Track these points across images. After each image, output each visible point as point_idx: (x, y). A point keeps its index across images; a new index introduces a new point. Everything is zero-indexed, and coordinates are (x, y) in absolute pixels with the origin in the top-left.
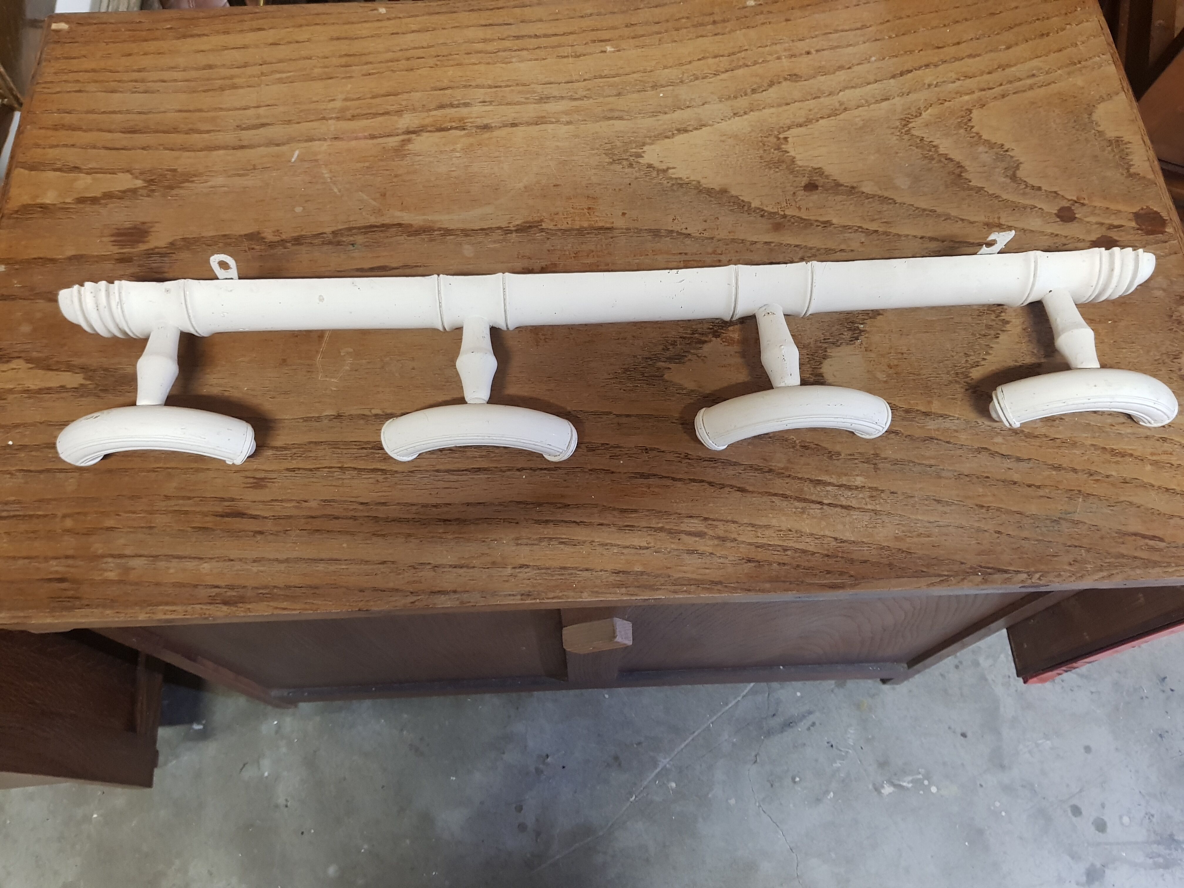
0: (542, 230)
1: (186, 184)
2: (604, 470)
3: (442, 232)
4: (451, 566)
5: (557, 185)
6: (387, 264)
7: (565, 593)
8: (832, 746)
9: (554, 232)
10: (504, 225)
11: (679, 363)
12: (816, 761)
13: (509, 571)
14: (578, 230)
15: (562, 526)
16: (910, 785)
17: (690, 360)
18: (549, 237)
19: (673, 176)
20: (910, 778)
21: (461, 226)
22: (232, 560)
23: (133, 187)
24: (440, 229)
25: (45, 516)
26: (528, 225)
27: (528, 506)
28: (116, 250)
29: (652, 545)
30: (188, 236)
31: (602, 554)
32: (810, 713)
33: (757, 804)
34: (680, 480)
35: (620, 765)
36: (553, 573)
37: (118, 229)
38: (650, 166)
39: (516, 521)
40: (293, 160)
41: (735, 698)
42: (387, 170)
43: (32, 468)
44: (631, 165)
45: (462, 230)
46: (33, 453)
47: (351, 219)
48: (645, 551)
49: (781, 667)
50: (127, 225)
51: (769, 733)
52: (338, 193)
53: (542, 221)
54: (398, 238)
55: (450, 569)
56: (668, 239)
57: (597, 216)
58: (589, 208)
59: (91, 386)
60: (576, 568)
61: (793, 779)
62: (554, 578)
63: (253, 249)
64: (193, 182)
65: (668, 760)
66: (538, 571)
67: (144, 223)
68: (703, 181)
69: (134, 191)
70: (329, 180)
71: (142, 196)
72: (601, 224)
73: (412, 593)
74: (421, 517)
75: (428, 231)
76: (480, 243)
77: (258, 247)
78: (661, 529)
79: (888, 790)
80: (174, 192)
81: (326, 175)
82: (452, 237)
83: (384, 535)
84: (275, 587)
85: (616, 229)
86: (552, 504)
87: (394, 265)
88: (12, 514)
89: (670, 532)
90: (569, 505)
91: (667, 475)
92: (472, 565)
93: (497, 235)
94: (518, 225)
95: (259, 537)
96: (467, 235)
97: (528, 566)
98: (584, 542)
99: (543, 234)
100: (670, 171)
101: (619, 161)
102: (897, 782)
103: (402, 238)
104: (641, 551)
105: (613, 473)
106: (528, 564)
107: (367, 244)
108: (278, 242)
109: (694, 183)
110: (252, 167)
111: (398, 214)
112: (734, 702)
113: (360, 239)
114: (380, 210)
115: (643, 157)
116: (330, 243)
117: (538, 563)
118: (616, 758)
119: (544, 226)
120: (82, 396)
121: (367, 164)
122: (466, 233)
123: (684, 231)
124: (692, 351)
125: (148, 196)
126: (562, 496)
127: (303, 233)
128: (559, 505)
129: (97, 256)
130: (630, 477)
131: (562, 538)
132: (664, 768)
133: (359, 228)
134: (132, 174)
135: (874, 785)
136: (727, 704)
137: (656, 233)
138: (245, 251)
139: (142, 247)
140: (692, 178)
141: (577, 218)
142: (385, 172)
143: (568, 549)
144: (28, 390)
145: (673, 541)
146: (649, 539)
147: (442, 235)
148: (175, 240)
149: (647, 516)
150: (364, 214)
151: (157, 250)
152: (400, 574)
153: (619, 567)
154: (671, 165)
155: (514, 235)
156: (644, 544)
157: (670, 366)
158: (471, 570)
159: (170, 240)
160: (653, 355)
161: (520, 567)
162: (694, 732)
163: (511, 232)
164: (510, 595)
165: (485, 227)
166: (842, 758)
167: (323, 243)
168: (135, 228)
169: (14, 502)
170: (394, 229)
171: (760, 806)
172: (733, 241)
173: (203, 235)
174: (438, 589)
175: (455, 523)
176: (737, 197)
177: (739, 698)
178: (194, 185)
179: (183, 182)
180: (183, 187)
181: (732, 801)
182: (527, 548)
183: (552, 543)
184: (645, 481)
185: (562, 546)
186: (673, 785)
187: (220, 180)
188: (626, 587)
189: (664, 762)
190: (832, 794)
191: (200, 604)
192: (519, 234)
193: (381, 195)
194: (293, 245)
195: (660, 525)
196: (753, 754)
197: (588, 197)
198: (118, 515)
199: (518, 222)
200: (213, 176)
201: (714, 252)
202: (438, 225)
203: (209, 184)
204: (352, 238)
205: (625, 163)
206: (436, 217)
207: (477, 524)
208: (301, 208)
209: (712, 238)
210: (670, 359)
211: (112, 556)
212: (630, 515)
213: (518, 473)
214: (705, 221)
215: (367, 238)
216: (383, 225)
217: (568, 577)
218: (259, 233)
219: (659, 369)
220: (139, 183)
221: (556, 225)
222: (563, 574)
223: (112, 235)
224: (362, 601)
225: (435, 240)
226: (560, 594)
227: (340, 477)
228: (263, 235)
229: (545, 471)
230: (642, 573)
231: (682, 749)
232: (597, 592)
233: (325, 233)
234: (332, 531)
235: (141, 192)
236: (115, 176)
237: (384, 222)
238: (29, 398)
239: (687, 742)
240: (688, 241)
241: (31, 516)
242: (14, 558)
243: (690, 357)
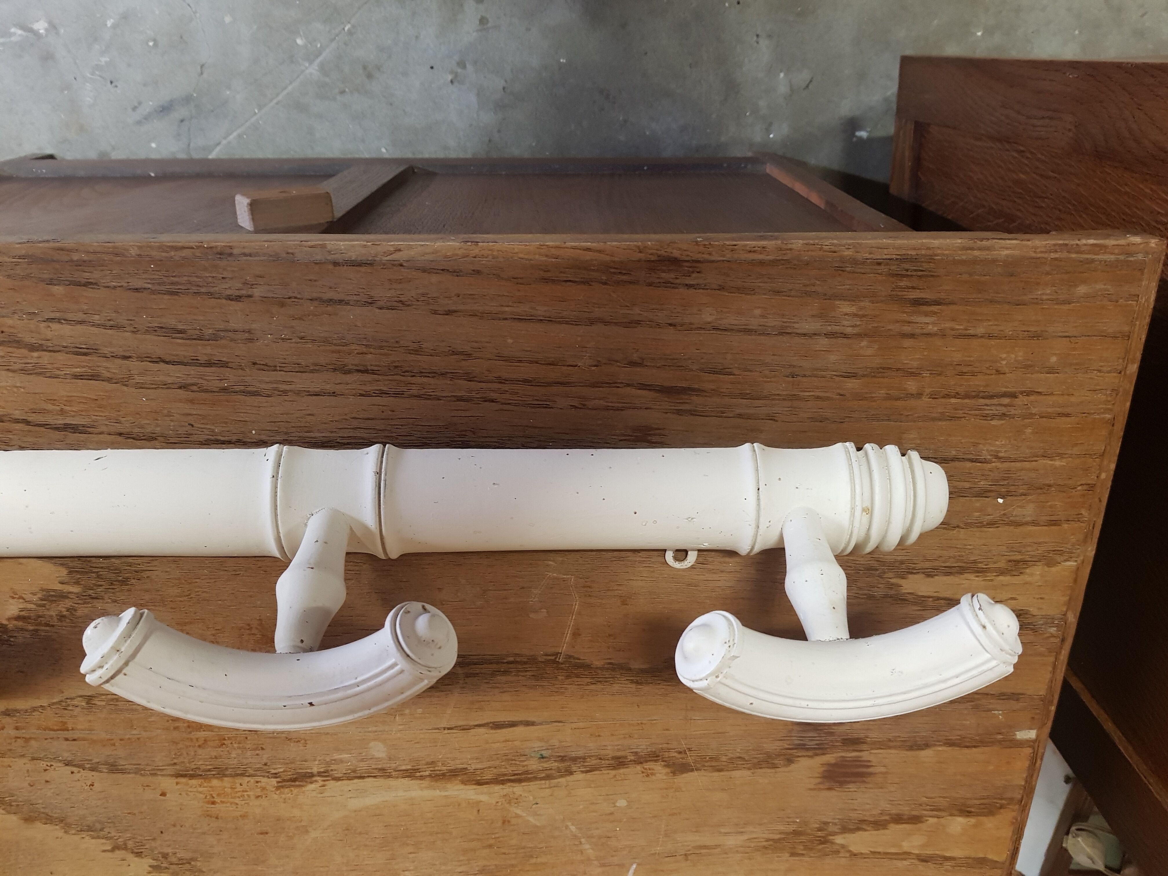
0: (276, 775)
1: (777, 837)
2: (133, 438)
3: (418, 774)
5: (262, 833)
6: (492, 731)
8: (111, 82)
9: (258, 773)
10: (332, 784)
11: (48, 591)
12: (129, 65)
13: (257, 292)
14: (225, 776)
15: (185, 357)
16: (13, 30)
18: (265, 767)
19: (104, 841)
20: (13, 39)
21: (391, 782)
23: (846, 835)
24: (422, 778)
25: (947, 396)
26: (297, 783)
27: (242, 388)
28: (865, 756)
30: (769, 771)
31: (116, 312)
32: (139, 123)
33: (198, 15)
35: (365, 68)
36: (188, 286)
37: (864, 782)
38: (138, 855)
39: (256, 366)
40: (634, 866)
41: (229, 143)
42: (505, 854)
43: (969, 464)
44: (165, 856)
45: (389, 777)
46: (967, 485)
47: (547, 790)
49: (153, 175)
50: (852, 787)
51: (187, 100)
52: (569, 824)
53: (278, 788)
54: (479, 766)
55: (348, 298)
56: (96, 760)
57: (200, 793)
58: (213, 803)
59: (891, 575)
60: (153, 292)
61: (156, 45)
62: (185, 278)
63: (680, 753)
64: (767, 840)
65: (307, 71)
66: (212, 290)
67: (830, 789)
68: (61, 833)
69: (845, 830)
70: (583, 840)
71: (835, 824)
72: (194, 782)
74: (403, 378)
75: (437, 775)
76: (362, 760)
77: (674, 754)
78: (32, 348)
79: (41, 26)
80: (792, 828)
81: (587, 846)
82: (404, 768)
83: (454, 353)
84: (605, 284)
85: (172, 776)
86: (206, 391)
87: (482, 730)
88: (995, 401)
89: (18, 343)
90: (180, 388)
91: (35, 428)
92: (315, 303)
93: (340, 770)
94: (311, 783)
95: (635, 357)
96: (383, 770)
97: (229, 298)
98: (148, 332)
99: (273, 771)
100: (109, 848)
101: (182, 862)
102: (30, 35)
103: (474, 767)
104: (58, 315)
105: (120, 434)
106: (229, 302)
107: (522, 758)
108: (647, 761)
109: (73, 832)
110: (689, 857)
111: (484, 798)
112: (231, 137)
113: (533, 765)
114: (509, 803)
115: (150, 867)
116: (574, 759)
117: (213, 302)
118: (370, 76)
119: (274, 781)
120: (904, 564)
121: (533, 861)
122: (384, 773)
123: (75, 769)
124: (33, 606)
125: (826, 823)
126: (192, 401)
127: (613, 772)
128: (195, 388)
129: (890, 748)
130: (93, 427)
131: (183, 339)
132: (311, 62)
133: (536, 778)
134: (850, 851)
135: (57, 33)
136: (240, 136)
137: (114, 768)
138: (690, 750)
139: (830, 758)
140: (77, 838)
141: (228, 790)
142: (507, 852)
143: (171, 321)
144: (978, 572)
145: (12, 330)
146: (49, 334)
147: (418, 770)
148: (785, 766)
149: (58, 369)
150: (531, 798)
151: (810, 753)
152: (424, 295)
153: (90, 293)
154: (109, 855)
155: (315, 770)
156: (55, 326)
157: (59, 587)
158: (315, 295)
159: (793, 766)
160: (88, 603)
161: (240, 297)
162: (277, 103)
163: (319, 774)
164: (250, 255)
165: (356, 781)
166: (98, 67)
167: (584, 758)
168: (842, 784)
169: (993, 417)
170: (488, 776)
171: (195, 13)
173: (749, 773)
174: (362, 269)
175: (351, 367)
177: (224, 142)
178: (765, 836)
179: (780, 839)
180: (780, 833)
181: (228, 19)
182: (233, 325)
183: (197, 332)
184: (69, 421)
185: (180, 327)
186: (299, 41)
187: (732, 841)
188: (72, 261)
189: (313, 70)
190: (109, 23)
191: (713, 262)
192: (309, 771)
193: (509, 822)
194: (626, 757)
195: (35, 354)
196: (205, 75)
197: (217, 818)
198: (841, 395)
199: (312, 786)
200: (742, 847)
201: (27, 740)
202: (426, 783)
203: (745, 837)
204: (545, 765)
205: (174, 860)
206: (428, 793)
207: (316, 365)
208: (618, 804)
209: (33, 759)
210: (63, 596)
211: (846, 336)
212: (83, 370)
213: (264, 437)
214: (47, 782)
215: (524, 766)
216: (503, 782)
217: (164, 279)
218: (674, 773)
219: (77, 583)
220: (839, 840)
221: (257, 782)
222: (172, 283)
223: (871, 774)
224: (475, 257)
225: (427, 764)
226: (172, 253)
228: (668, 770)
229: (222, 439)
230: (50, 282)
231: (291, 83)
232: (116, 255)
233: (582, 772)
234: (531, 362)
235: (836, 829)
236: (872, 850)
237: (501, 786)
238: (975, 562)
239: (285, 92)
240: (67, 756)
241: (967, 396)
242: (990, 337)
243: (35, 598)
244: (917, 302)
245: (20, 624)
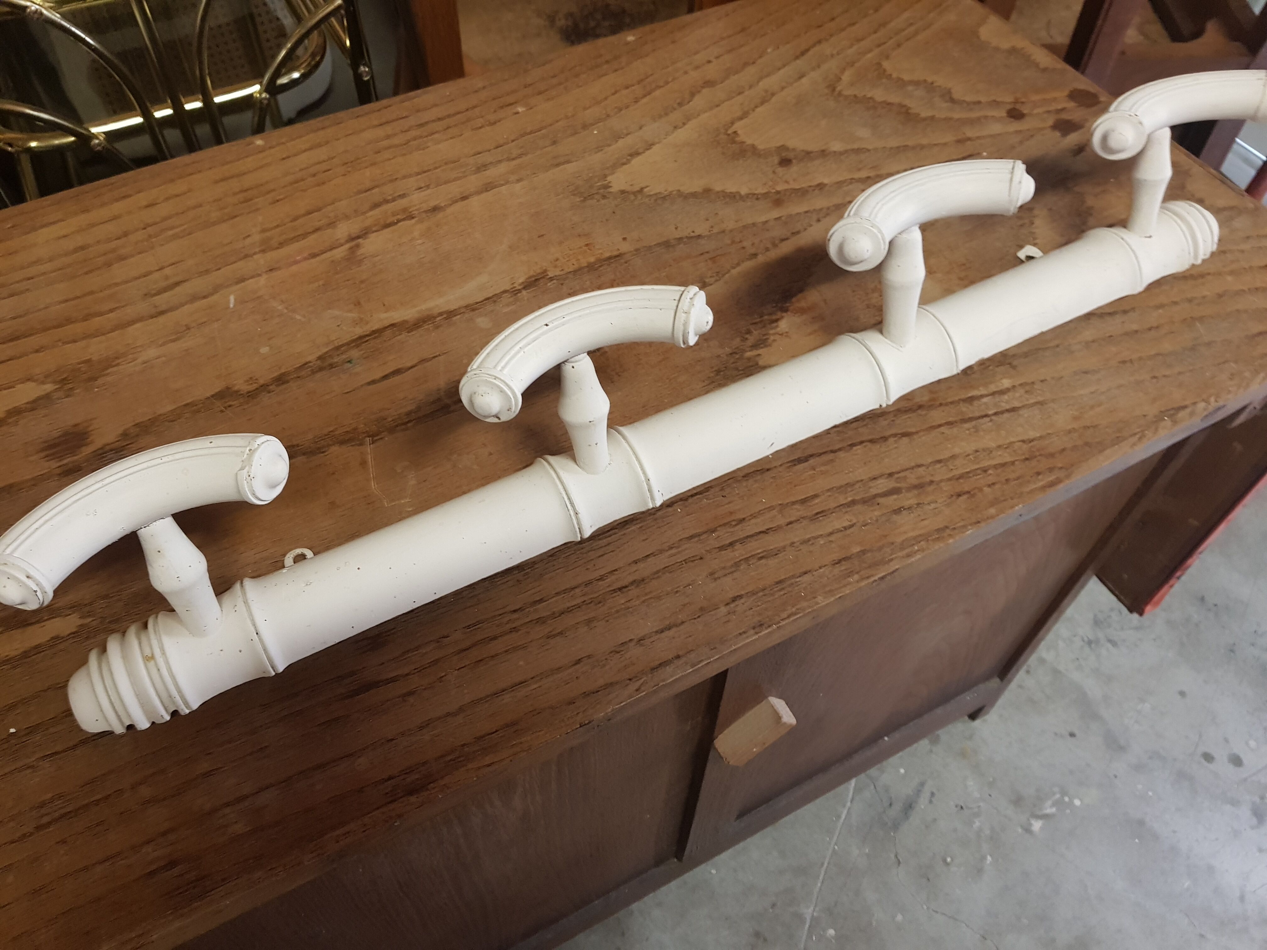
0: (551, 279)
1: (109, 371)
2: (758, 471)
3: (445, 316)
4: (657, 632)
5: (542, 235)
6: (400, 367)
7: (798, 607)
8: (962, 808)
9: (564, 276)
10: (508, 287)
11: (766, 346)
12: (955, 830)
13: (723, 610)
14: (587, 267)
15: (750, 542)
16: (1054, 810)
17: (774, 340)
18: (562, 282)
19: (652, 193)
20: (1050, 802)
21: (463, 303)
22: (392, 740)
23: (43, 393)
24: (441, 314)
25: (107, 797)
26: (533, 279)
27: (701, 538)
28: (54, 464)
29: (854, 521)
30: (141, 420)
31: (811, 552)
32: (923, 784)
33: (925, 907)
34: (840, 449)
35: (765, 939)
36: (772, 592)
37: (45, 442)
38: (623, 192)
39: (698, 557)
40: (231, 306)
41: (844, 806)
42: (348, 280)
43: (58, 748)
44: (604, 197)
45: (466, 307)
46: (52, 730)
47: (334, 339)
48: (852, 530)
49: (885, 738)
50: (55, 434)
51: (896, 826)
52: (303, 320)
53: (545, 271)
54: (399, 337)
55: (657, 636)
56: (681, 246)
57: (599, 249)
58: (587, 245)
59: (94, 623)
60: (793, 577)
61: (945, 862)
62: (776, 596)
63: (230, 406)
64: (118, 365)
65: (812, 908)
66: (755, 597)
67: (76, 425)
68: (682, 189)
69: (47, 397)
70: (286, 311)
71: (58, 399)
72: (607, 255)
73: (630, 680)
74: (592, 596)
75: (430, 320)
76: (492, 311)
77: (235, 402)
78: (853, 502)
79: (1037, 825)
80: (100, 381)
81: (280, 308)
82: (458, 317)
83: (561, 633)
84: (463, 745)
85: (624, 254)
86: (725, 525)
87: (409, 364)
88: (57, 815)
89: (864, 501)
90: (744, 519)
91: (824, 450)
92: (680, 621)
93: (506, 298)
94: (523, 283)
95: (411, 699)
96: (473, 310)
97: (740, 597)
98: (784, 548)
99: (555, 281)
100: (645, 190)
101: (591, 196)
102: (1040, 813)
103: (403, 336)
104: (848, 532)
105: (768, 470)
106: (739, 594)
107: (365, 355)
108: (257, 389)
109: (675, 193)
110: (185, 328)
111: (384, 316)
112: (845, 812)
113: (354, 353)
114: (361, 319)
115: (611, 187)
116: (321, 369)
117: (750, 589)
118: (758, 934)
119: (551, 274)
120: (87, 638)
121: (321, 283)
122: (472, 308)
123: (692, 234)
124: (771, 332)
125: (67, 396)
126: (731, 513)
127: (283, 371)
128: (734, 523)
129: (33, 479)
130: (789, 467)
131: (759, 554)
132: (813, 919)
133: (348, 344)
134: (34, 381)
135: (1022, 827)
136: (839, 817)
137: (667, 244)
138: (222, 411)
139: (87, 450)
140: (670, 189)
141: (580, 257)
142: (347, 282)
143: (772, 562)
144: (8, 660)
145: (872, 508)
146: (847, 517)
147: (446, 319)
148: (128, 429)
149: (830, 496)
150: (345, 328)
151: (108, 448)
152: (604, 666)
153: (836, 556)
154: (643, 185)
155: (524, 292)
156: (846, 524)
157: (759, 352)
158: (682, 627)
159: (120, 431)
160: (735, 349)
161: (733, 601)
162: (823, 864)
163: (519, 291)
164: (740, 634)
165: (491, 295)
166: (978, 815)
167: (313, 372)
168: (66, 434)
169: (52, 800)
170: (388, 332)
171: (928, 908)
172: (745, 227)
173: (159, 412)
174: (657, 663)
175: (633, 587)
176: (723, 191)
177: (848, 804)
178: (120, 367)
179: (107, 369)
180: (108, 374)
181: (899, 918)
182: (729, 579)
183: (750, 563)
184: (806, 464)
185: (763, 561)
186: (831, 931)
187: (152, 352)
188: (857, 573)
189: (809, 912)
190: (989, 858)
191: (378, 808)
192: (528, 291)
193: (355, 305)
194: (277, 386)
195: (850, 499)
196: (892, 855)
197: (579, 236)
198: (210, 754)
199: (521, 281)
200: (140, 351)
201: (733, 243)
202: (436, 311)
203: (140, 360)
204: (344, 357)
205: (596, 196)
206: (430, 304)
207: (658, 577)
208: (268, 348)
209: (723, 232)
210: (755, 346)
211: (227, 805)
212: (813, 503)
213: (670, 509)
214: (707, 220)
215: (361, 350)
216: (374, 332)
217: (790, 589)
218: (228, 388)
219: (749, 359)
220: (49, 387)
221: (563, 270)
222: (783, 589)
223: (42, 450)
224: (578, 714)
225: (441, 326)
226: (794, 610)
227: (472, 595)
228: (236, 388)
229: (698, 496)
230: (863, 552)
231: (820, 888)
232: (830, 591)
233: (310, 362)
234: (497, 655)
235: (56, 395)
236: (14, 389)
237: (374, 329)
238: (14, 667)
239: (821, 878)
240: (702, 242)
241: (87, 805)
242: (86, 868)
243: (772, 338)
244: (172, 864)
245: (774, 317)
